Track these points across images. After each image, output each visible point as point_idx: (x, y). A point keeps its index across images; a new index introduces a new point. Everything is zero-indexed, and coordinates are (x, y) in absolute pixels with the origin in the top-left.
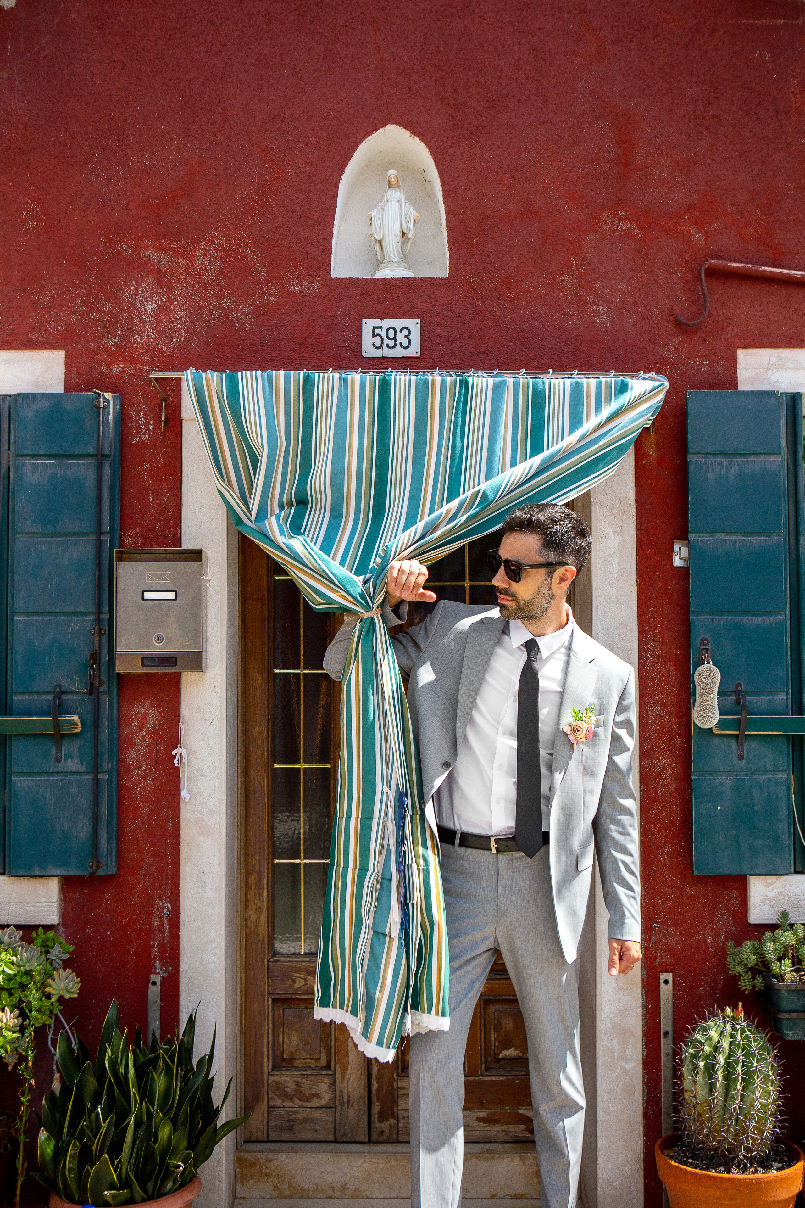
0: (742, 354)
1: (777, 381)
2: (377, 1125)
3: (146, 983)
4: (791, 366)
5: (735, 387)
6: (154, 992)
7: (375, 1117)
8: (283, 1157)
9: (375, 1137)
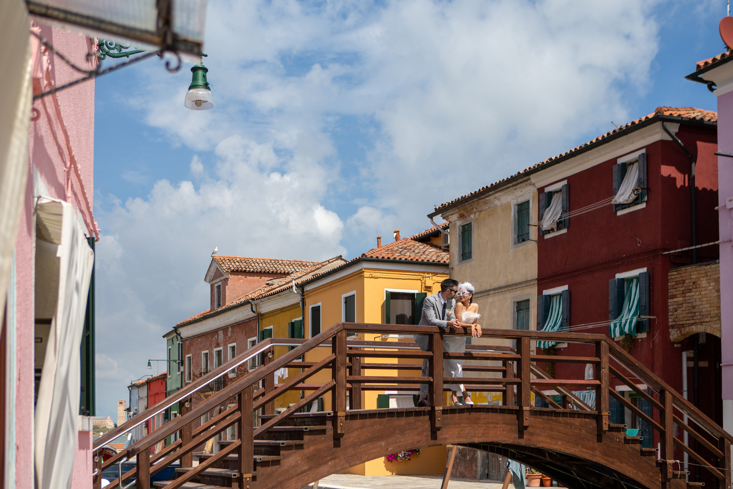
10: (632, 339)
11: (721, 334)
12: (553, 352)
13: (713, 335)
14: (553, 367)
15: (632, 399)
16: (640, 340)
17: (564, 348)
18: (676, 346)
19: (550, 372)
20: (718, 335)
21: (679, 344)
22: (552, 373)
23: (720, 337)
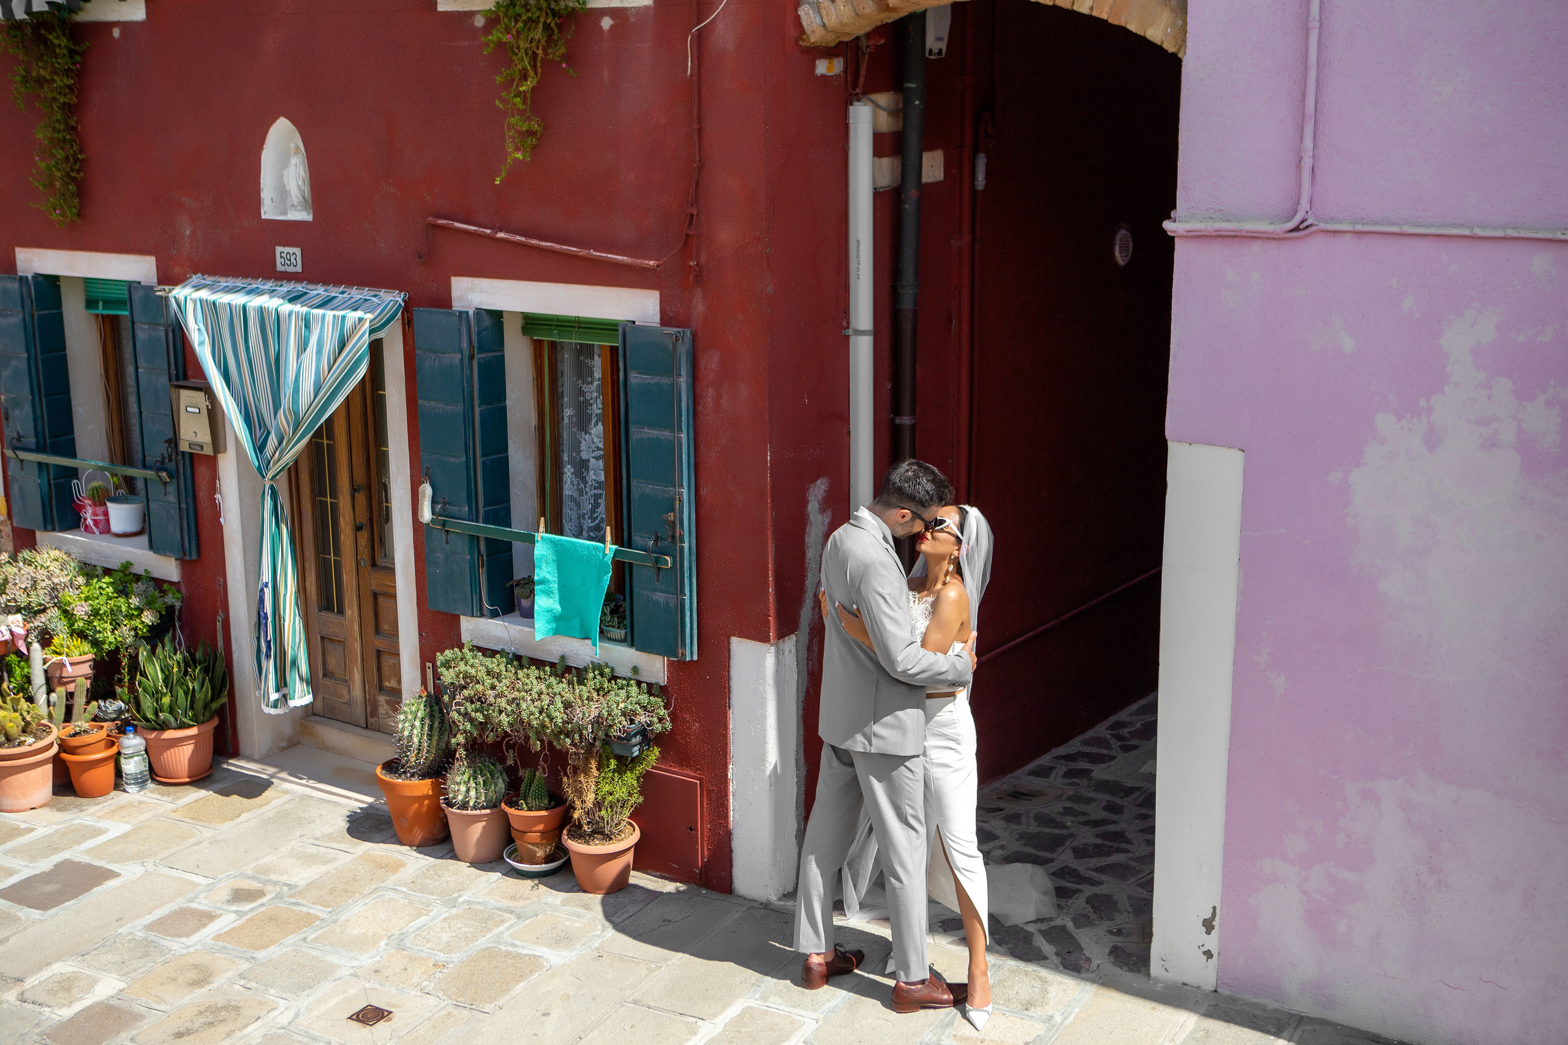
0: (453, 279)
1: (471, 300)
2: (369, 719)
3: (215, 621)
4: (478, 290)
5: (450, 306)
6: (219, 625)
7: (369, 715)
8: (318, 727)
9: (369, 726)
10: (555, 13)
11: (1184, 30)
12: (64, 42)
13: (1123, 31)
14: (74, 128)
15: (538, 345)
16: (606, 23)
17: (124, 26)
18: (822, 67)
19: (60, 154)
20: (1157, 32)
21: (837, 56)
22: (67, 159)
23: (1170, 47)
